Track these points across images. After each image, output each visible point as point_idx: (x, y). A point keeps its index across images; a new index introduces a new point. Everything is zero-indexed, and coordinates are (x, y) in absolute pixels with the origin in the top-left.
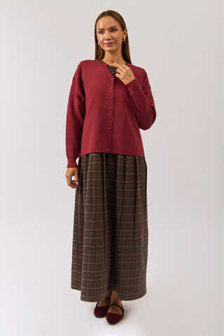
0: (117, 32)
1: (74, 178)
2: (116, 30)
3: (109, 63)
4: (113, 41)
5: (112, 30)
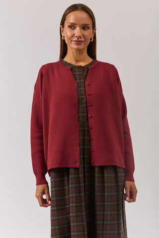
0: (89, 30)
1: (45, 197)
2: (88, 28)
4: (82, 39)
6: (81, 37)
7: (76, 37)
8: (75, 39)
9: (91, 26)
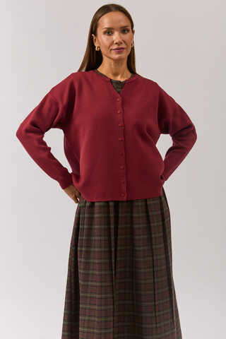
3: (111, 76)
5: (124, 30)
6: (121, 43)
7: (116, 43)
8: (115, 47)
9: (130, 28)
